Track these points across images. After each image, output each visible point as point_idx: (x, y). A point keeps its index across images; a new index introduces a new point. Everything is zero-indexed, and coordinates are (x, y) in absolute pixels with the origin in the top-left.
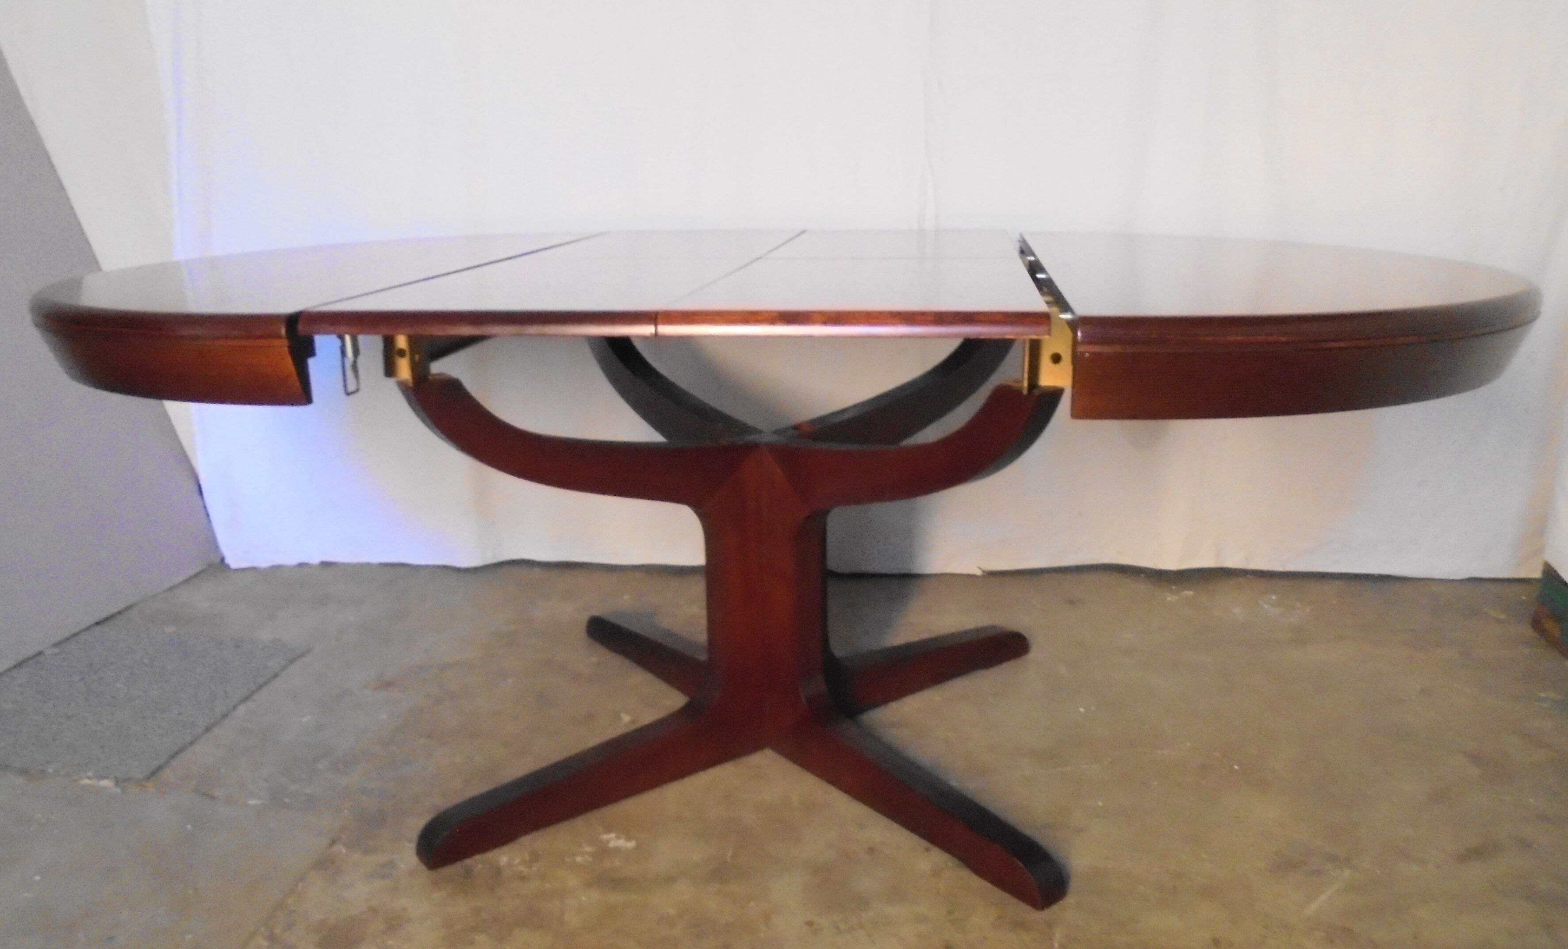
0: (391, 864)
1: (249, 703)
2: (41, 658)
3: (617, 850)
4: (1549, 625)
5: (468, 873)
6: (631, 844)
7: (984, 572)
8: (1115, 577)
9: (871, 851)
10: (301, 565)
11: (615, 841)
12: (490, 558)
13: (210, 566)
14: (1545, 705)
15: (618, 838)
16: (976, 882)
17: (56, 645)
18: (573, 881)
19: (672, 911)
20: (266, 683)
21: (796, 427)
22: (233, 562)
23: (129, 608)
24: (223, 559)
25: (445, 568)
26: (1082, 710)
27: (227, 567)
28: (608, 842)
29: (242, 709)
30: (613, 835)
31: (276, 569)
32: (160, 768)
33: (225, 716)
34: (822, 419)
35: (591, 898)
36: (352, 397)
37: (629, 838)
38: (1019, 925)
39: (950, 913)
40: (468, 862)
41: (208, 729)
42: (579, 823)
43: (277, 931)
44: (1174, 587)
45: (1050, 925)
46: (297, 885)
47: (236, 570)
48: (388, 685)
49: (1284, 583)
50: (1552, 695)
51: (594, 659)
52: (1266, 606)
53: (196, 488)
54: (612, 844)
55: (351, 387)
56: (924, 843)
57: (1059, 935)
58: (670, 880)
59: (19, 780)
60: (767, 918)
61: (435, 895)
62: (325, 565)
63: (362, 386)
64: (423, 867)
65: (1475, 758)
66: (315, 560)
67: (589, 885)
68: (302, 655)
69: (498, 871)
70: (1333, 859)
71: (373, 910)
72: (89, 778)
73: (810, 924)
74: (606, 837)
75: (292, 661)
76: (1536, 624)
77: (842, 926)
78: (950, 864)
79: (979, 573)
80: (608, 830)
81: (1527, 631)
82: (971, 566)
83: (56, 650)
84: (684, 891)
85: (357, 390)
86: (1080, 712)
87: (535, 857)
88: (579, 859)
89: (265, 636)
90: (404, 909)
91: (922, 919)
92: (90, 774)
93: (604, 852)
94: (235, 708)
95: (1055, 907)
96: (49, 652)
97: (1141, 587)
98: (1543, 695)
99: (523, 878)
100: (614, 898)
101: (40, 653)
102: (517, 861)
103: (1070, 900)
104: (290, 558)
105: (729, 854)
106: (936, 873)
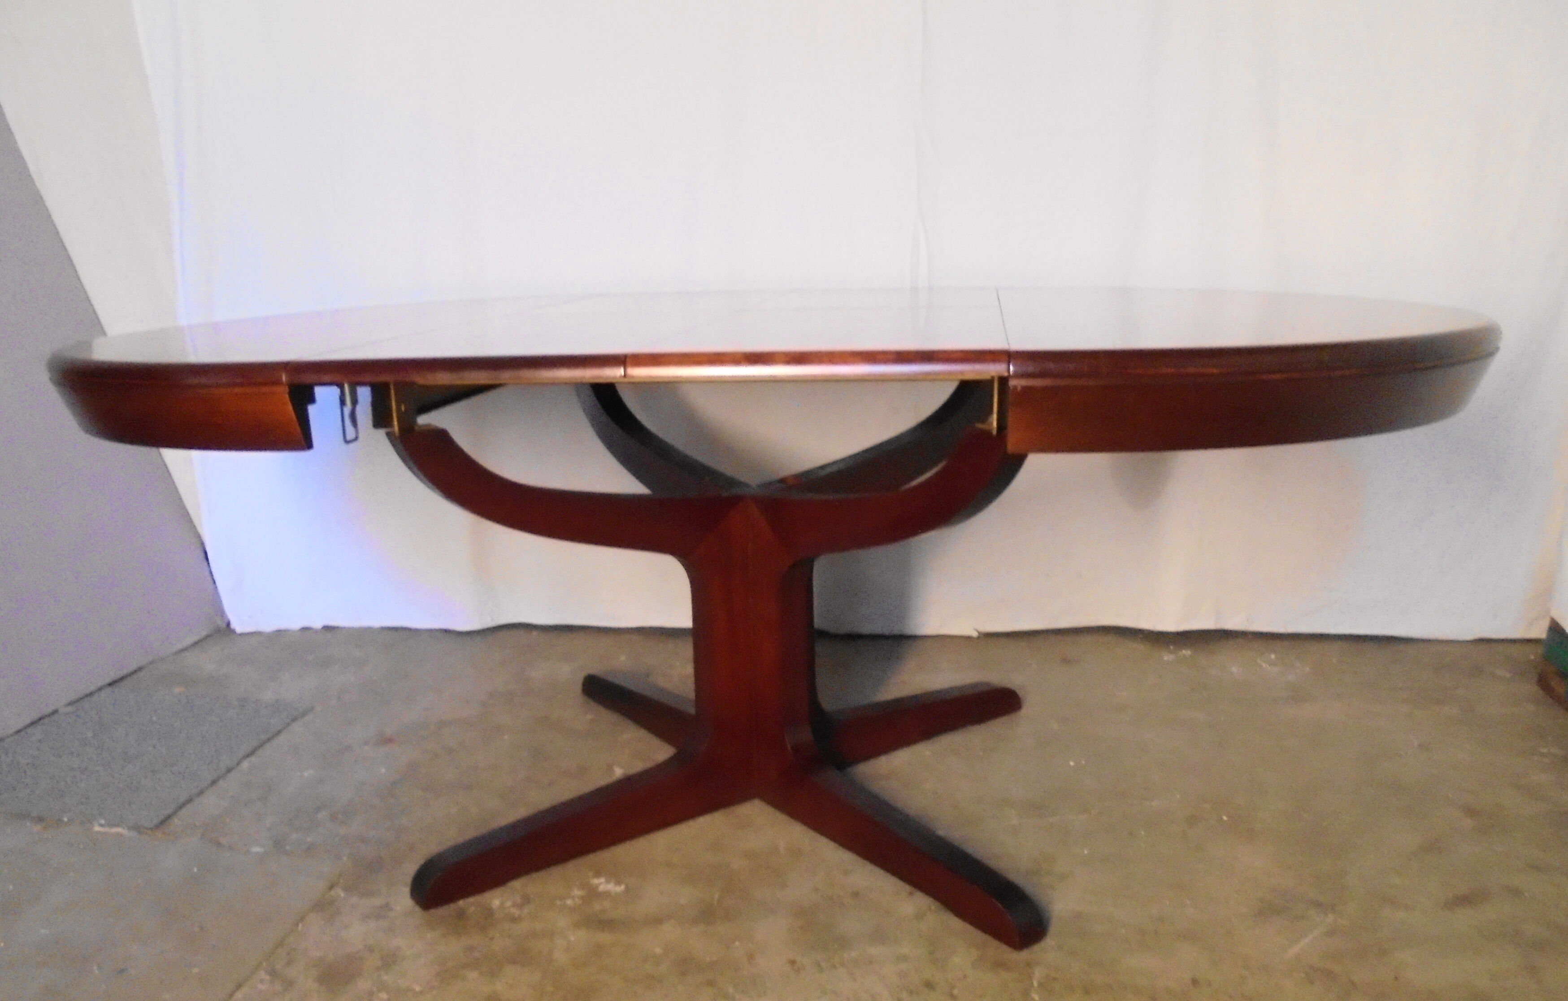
0: (387, 907)
1: (253, 759)
2: (55, 717)
3: (607, 894)
4: (1555, 683)
5: (461, 915)
6: (620, 889)
7: (979, 632)
8: (1111, 639)
9: (856, 895)
10: (305, 629)
11: (603, 884)
12: (489, 623)
13: (218, 631)
14: (1546, 760)
15: (607, 882)
16: (956, 924)
17: (70, 704)
18: (562, 922)
19: (658, 951)
20: (269, 740)
21: (783, 481)
22: (238, 626)
23: (140, 669)
24: (228, 624)
25: (446, 631)
26: (1072, 764)
27: (233, 631)
28: (597, 886)
29: (245, 765)
30: (602, 880)
31: (279, 633)
32: (169, 817)
33: (229, 770)
34: (807, 474)
35: (579, 938)
36: (351, 445)
37: (618, 883)
38: (999, 965)
39: (931, 953)
40: (461, 903)
41: (214, 782)
42: (571, 868)
43: (278, 967)
44: (1172, 647)
45: (1029, 965)
46: (297, 925)
47: (241, 635)
48: (390, 740)
49: (1286, 643)
50: (1554, 750)
51: (589, 716)
52: (1264, 665)
53: (203, 555)
54: (601, 888)
55: (350, 433)
56: (908, 888)
57: (1038, 973)
58: (657, 921)
59: (37, 828)
60: (751, 957)
61: (429, 935)
62: (327, 629)
63: (360, 435)
64: (418, 909)
65: (1470, 811)
66: (318, 624)
67: (577, 925)
68: (304, 714)
69: (489, 912)
70: (1318, 905)
71: (371, 949)
72: (102, 825)
73: (793, 962)
74: (596, 881)
75: (295, 720)
76: (1543, 682)
77: (824, 964)
78: (933, 907)
79: (975, 634)
80: (598, 874)
81: (1530, 688)
82: (966, 627)
83: (70, 709)
84: (670, 931)
85: (356, 438)
86: (1070, 766)
87: (527, 900)
88: (569, 902)
89: (268, 696)
90: (399, 948)
91: (904, 958)
92: (103, 822)
93: (593, 894)
94: (238, 764)
95: (1037, 948)
96: (62, 711)
97: (1139, 648)
98: (1545, 750)
99: (514, 920)
100: (605, 938)
101: (55, 712)
102: (509, 904)
103: (1049, 942)
104: (294, 623)
105: (716, 896)
106: (919, 916)
